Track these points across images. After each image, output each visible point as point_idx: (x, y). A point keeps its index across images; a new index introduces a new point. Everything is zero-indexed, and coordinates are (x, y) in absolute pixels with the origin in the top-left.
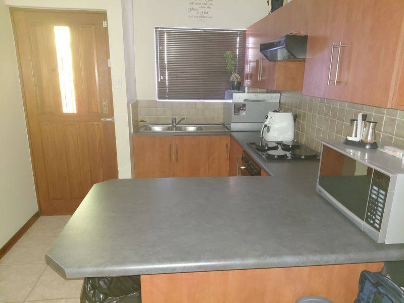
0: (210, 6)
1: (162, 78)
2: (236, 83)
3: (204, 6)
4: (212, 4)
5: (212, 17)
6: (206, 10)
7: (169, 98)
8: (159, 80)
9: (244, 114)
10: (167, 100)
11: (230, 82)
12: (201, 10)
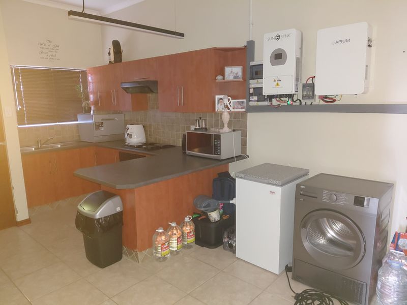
0: (57, 51)
1: (20, 107)
2: (87, 108)
3: (52, 50)
4: (58, 50)
5: (59, 59)
6: (54, 54)
7: (28, 124)
8: (18, 109)
9: (103, 129)
10: (27, 126)
11: (82, 108)
12: (50, 54)
